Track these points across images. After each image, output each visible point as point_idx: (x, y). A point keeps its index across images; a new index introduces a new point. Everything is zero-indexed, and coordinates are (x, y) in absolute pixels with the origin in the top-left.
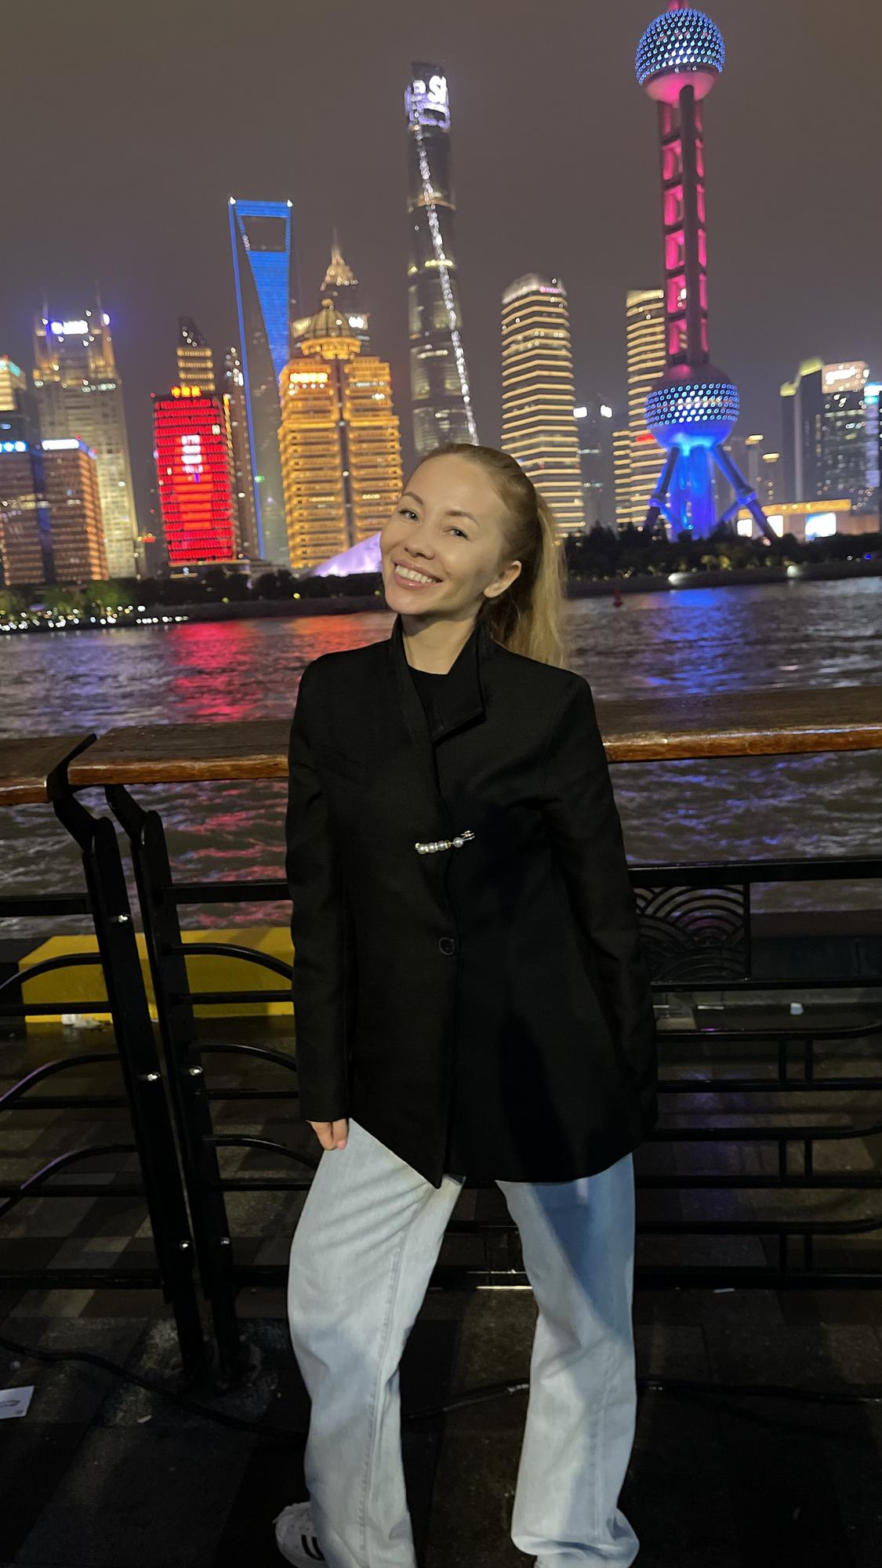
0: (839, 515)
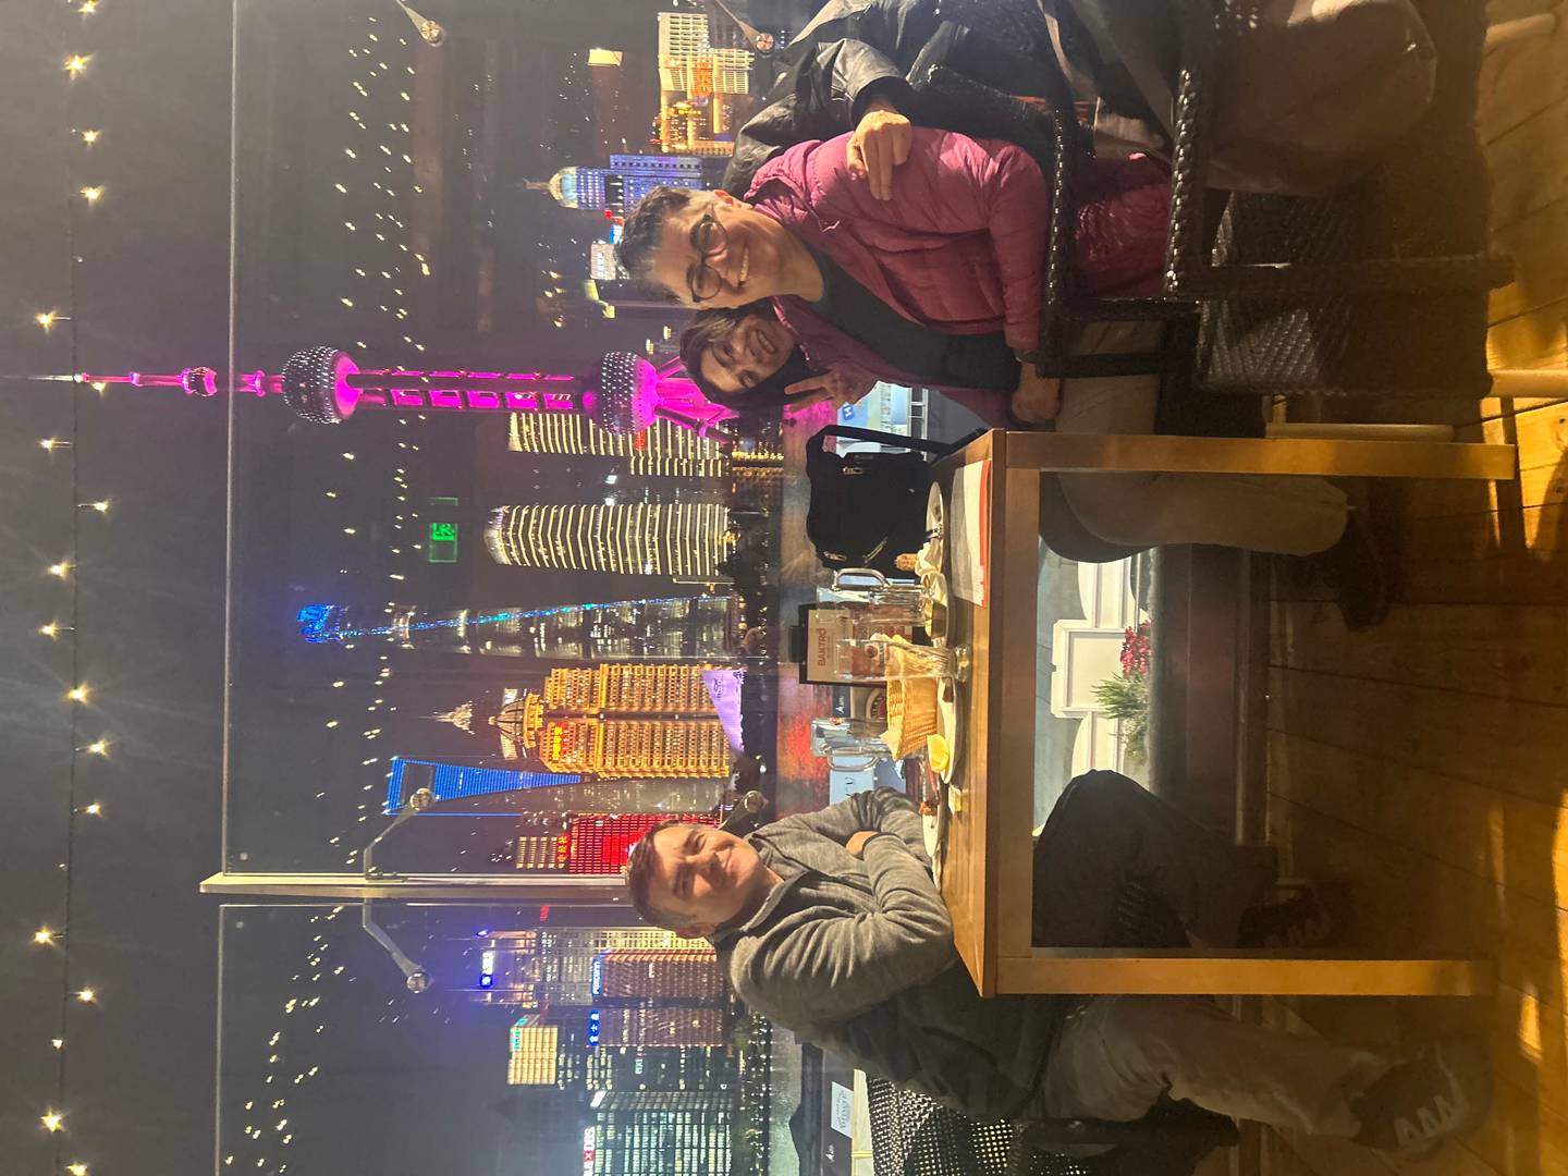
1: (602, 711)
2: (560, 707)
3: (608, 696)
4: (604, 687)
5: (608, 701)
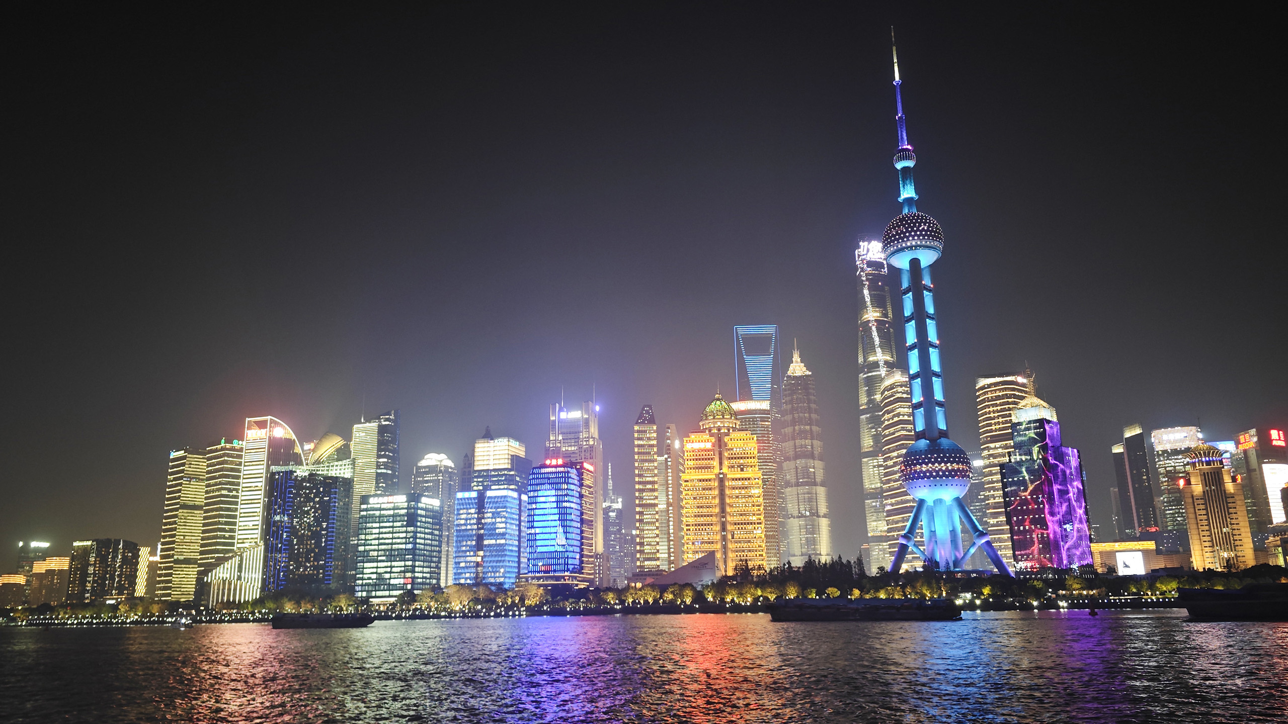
0: (1146, 553)
1: (725, 475)
2: (726, 444)
3: (736, 479)
4: (743, 476)
5: (733, 479)
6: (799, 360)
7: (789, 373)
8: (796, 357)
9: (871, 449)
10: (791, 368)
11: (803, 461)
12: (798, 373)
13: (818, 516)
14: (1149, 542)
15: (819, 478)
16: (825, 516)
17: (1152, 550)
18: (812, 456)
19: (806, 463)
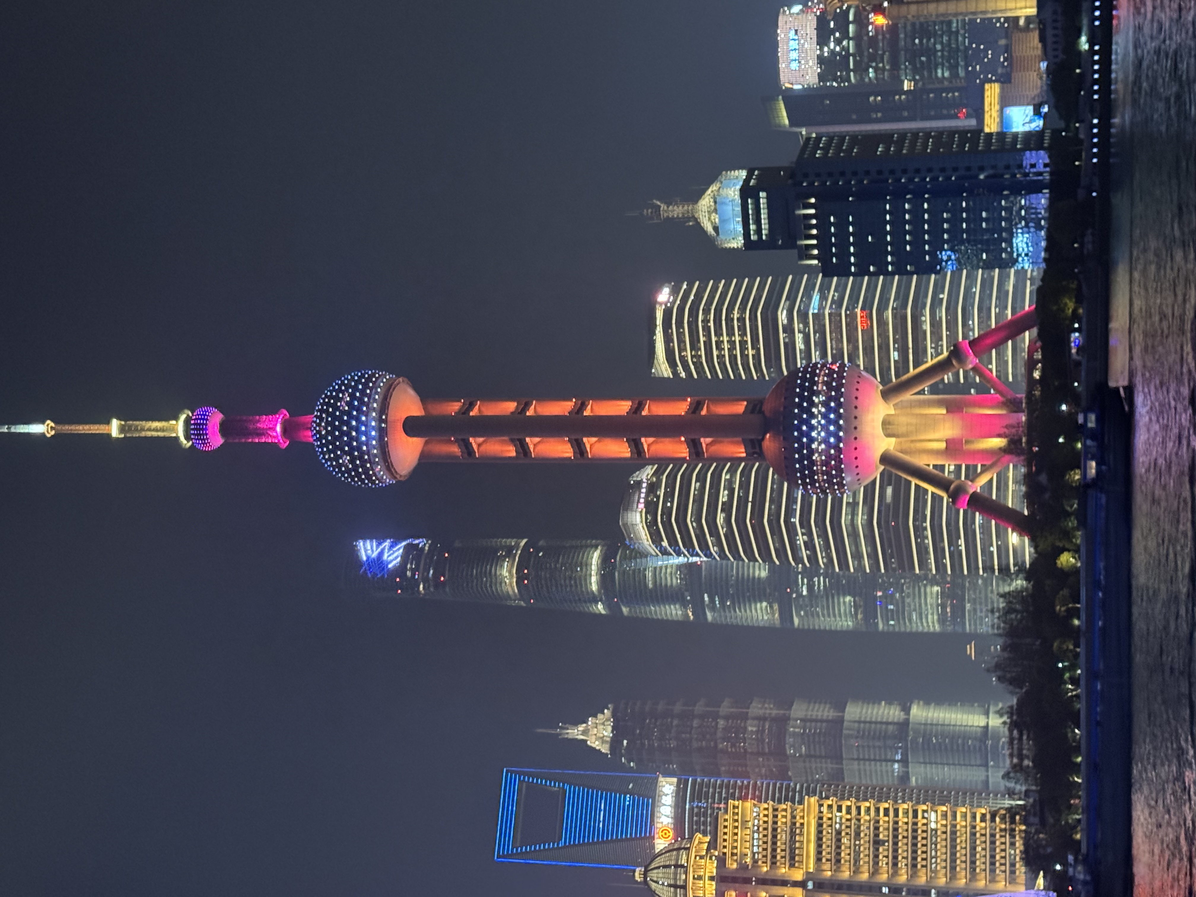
1: (809, 876)
2: (743, 867)
3: (819, 853)
4: (813, 837)
5: (819, 860)
6: (581, 728)
7: (605, 749)
8: (575, 732)
9: (776, 606)
10: (595, 744)
11: (790, 740)
12: (607, 732)
13: (906, 722)
14: (987, 94)
15: (825, 712)
16: (907, 710)
17: (1002, 90)
18: (783, 721)
19: (794, 734)
